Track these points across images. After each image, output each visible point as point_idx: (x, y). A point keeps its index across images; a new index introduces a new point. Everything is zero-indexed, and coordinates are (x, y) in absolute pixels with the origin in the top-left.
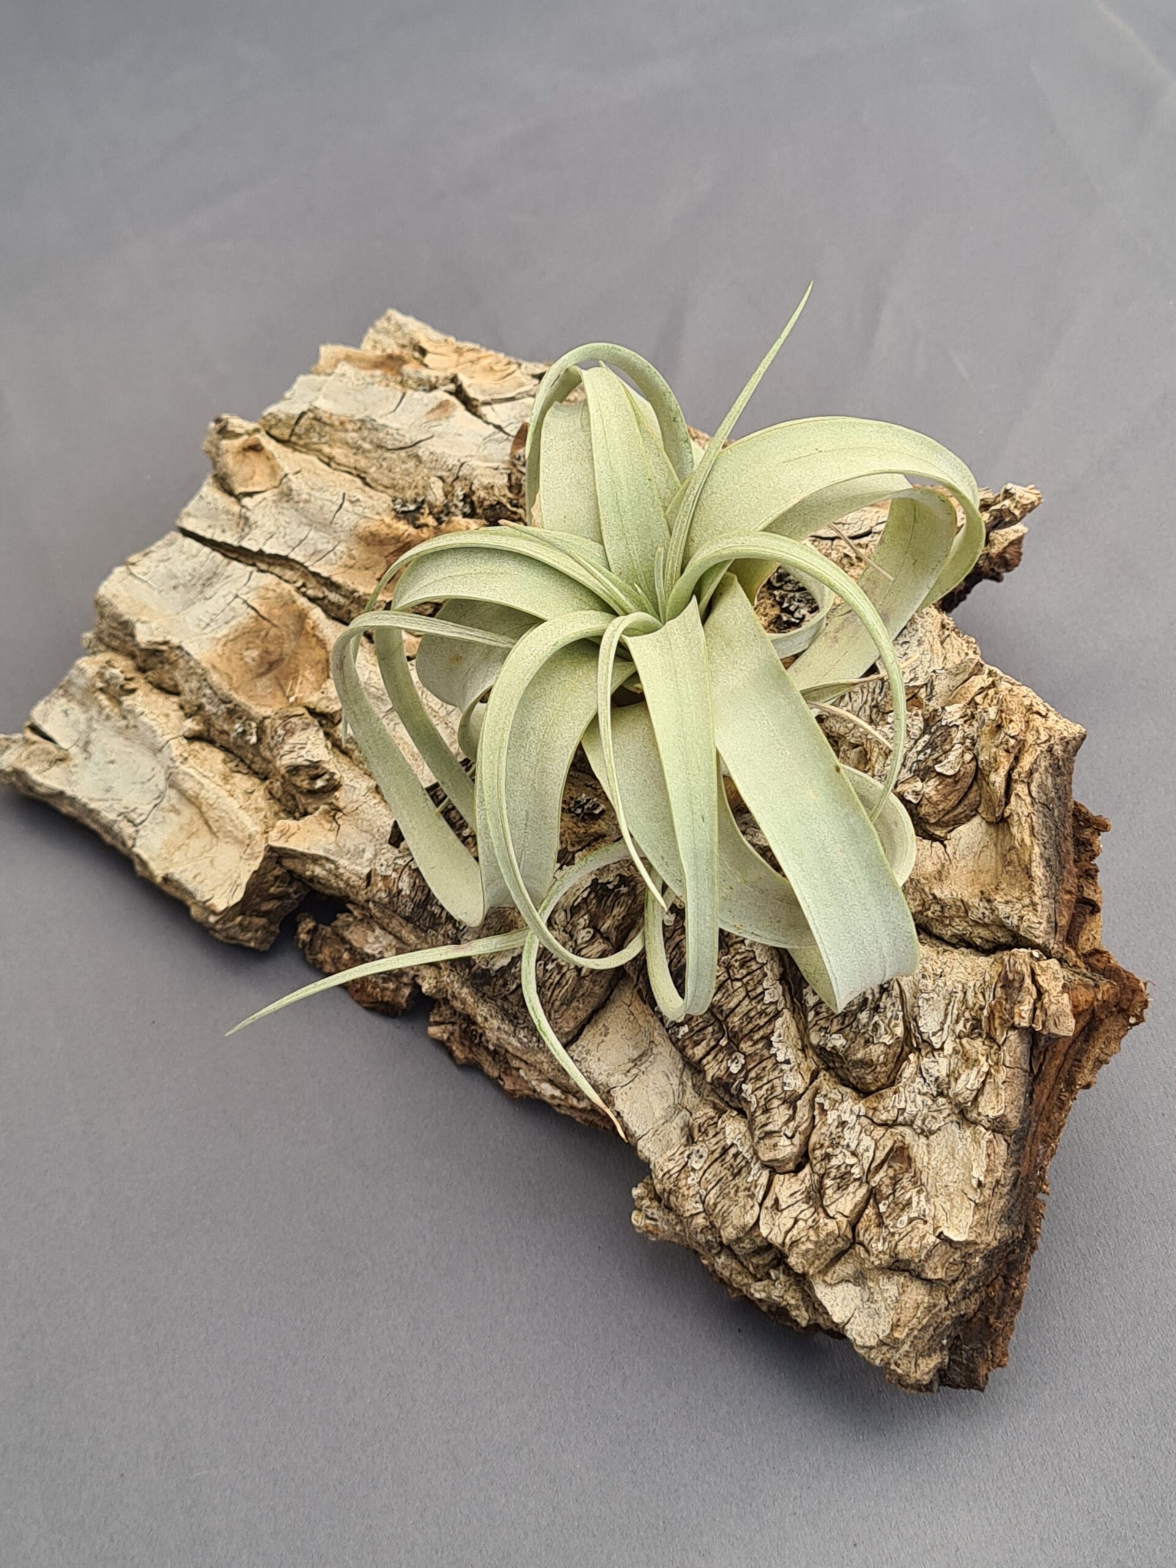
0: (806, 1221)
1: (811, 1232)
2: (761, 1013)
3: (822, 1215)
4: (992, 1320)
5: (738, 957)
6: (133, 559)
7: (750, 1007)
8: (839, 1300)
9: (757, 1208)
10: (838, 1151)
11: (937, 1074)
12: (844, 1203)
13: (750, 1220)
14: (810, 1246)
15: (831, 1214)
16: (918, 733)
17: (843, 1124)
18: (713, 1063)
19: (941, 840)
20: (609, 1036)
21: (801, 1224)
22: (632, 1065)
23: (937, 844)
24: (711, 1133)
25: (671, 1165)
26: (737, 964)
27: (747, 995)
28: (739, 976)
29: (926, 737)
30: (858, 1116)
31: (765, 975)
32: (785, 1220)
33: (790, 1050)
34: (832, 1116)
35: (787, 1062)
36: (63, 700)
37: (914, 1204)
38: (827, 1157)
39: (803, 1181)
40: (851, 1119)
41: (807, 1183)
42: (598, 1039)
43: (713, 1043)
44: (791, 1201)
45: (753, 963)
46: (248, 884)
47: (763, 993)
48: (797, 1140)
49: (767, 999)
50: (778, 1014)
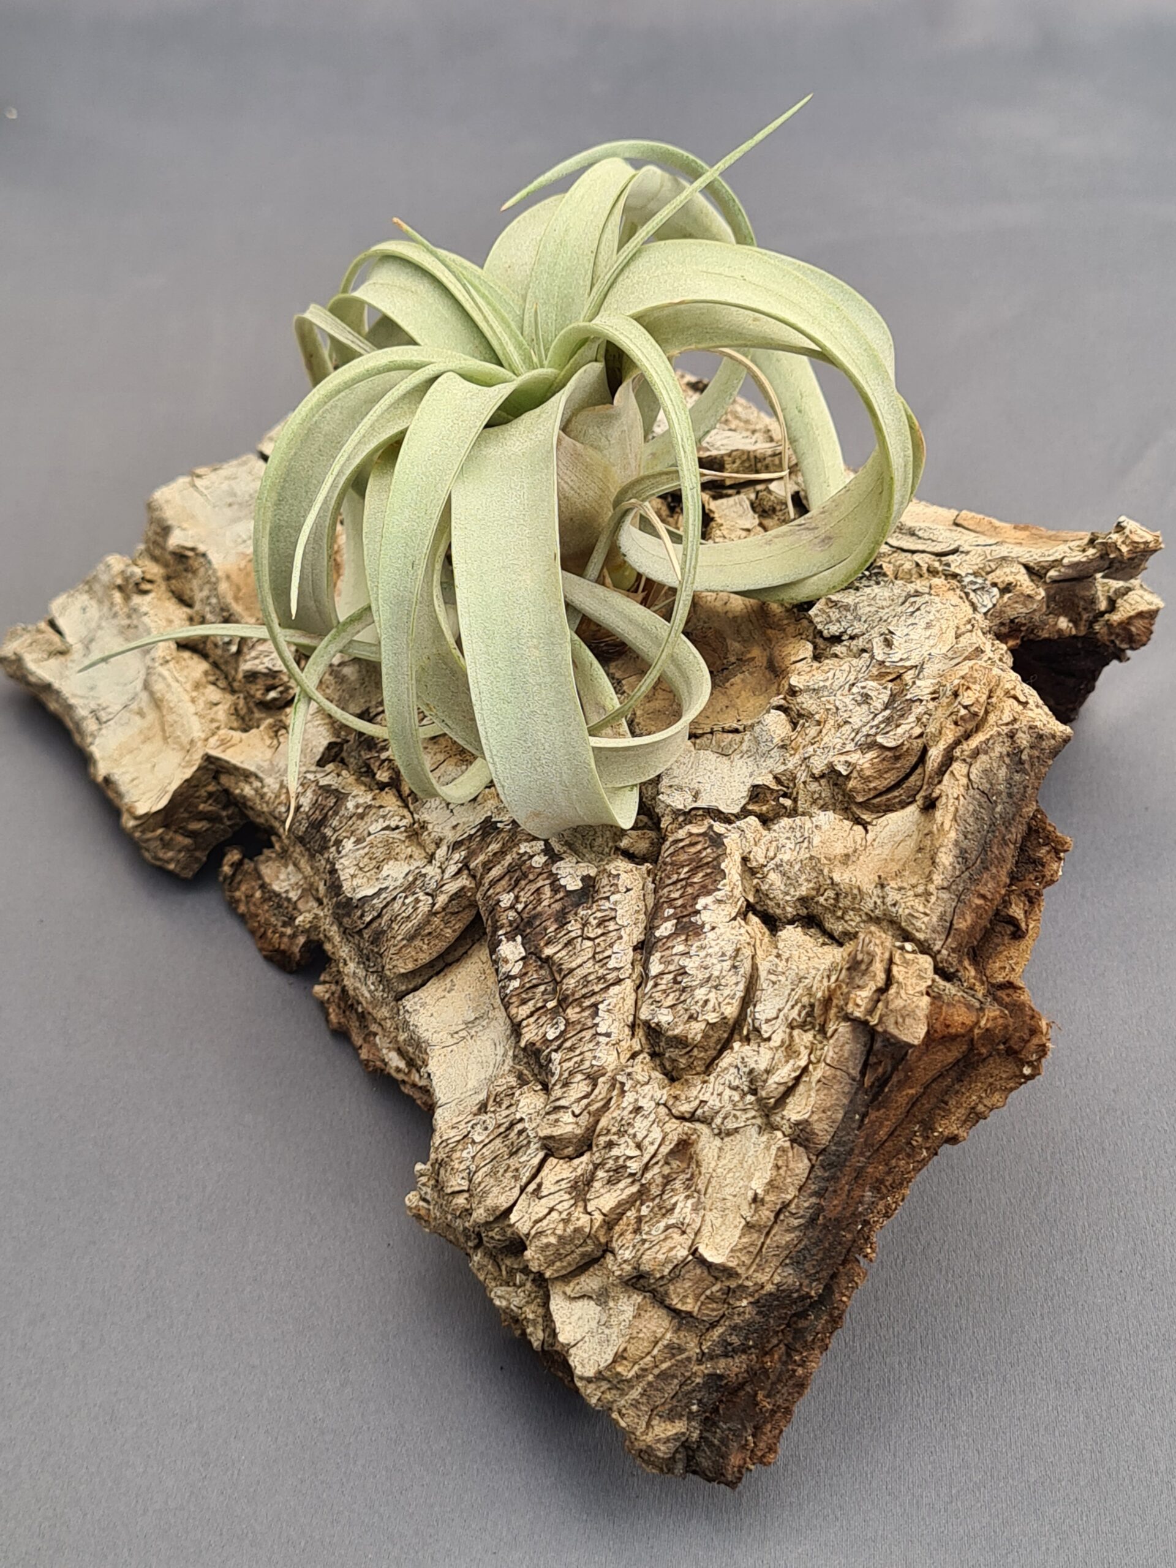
0: (560, 1213)
1: (561, 1226)
2: (602, 978)
3: (581, 1209)
4: (760, 1397)
5: (599, 914)
6: (199, 471)
7: (591, 970)
8: (574, 1318)
9: (517, 1191)
10: (623, 1140)
11: (753, 1065)
12: (605, 1199)
13: (504, 1202)
14: (553, 1240)
15: (589, 1210)
16: (880, 707)
17: (638, 1110)
18: (533, 1026)
19: (865, 825)
20: (453, 993)
21: (554, 1214)
22: (464, 1026)
23: (859, 829)
24: (506, 1103)
25: (452, 1133)
26: (594, 922)
27: (594, 957)
28: (592, 935)
29: (887, 713)
30: (658, 1104)
31: (620, 938)
32: (540, 1208)
33: (616, 1024)
34: (630, 1097)
35: (608, 1035)
36: (85, 597)
37: (677, 1210)
38: (610, 1145)
39: (575, 1169)
40: (647, 1104)
41: (579, 1172)
42: (440, 993)
43: (540, 1005)
44: (554, 1189)
45: (612, 923)
46: (175, 792)
47: (609, 957)
48: (584, 1120)
49: (612, 964)
50: (618, 981)
